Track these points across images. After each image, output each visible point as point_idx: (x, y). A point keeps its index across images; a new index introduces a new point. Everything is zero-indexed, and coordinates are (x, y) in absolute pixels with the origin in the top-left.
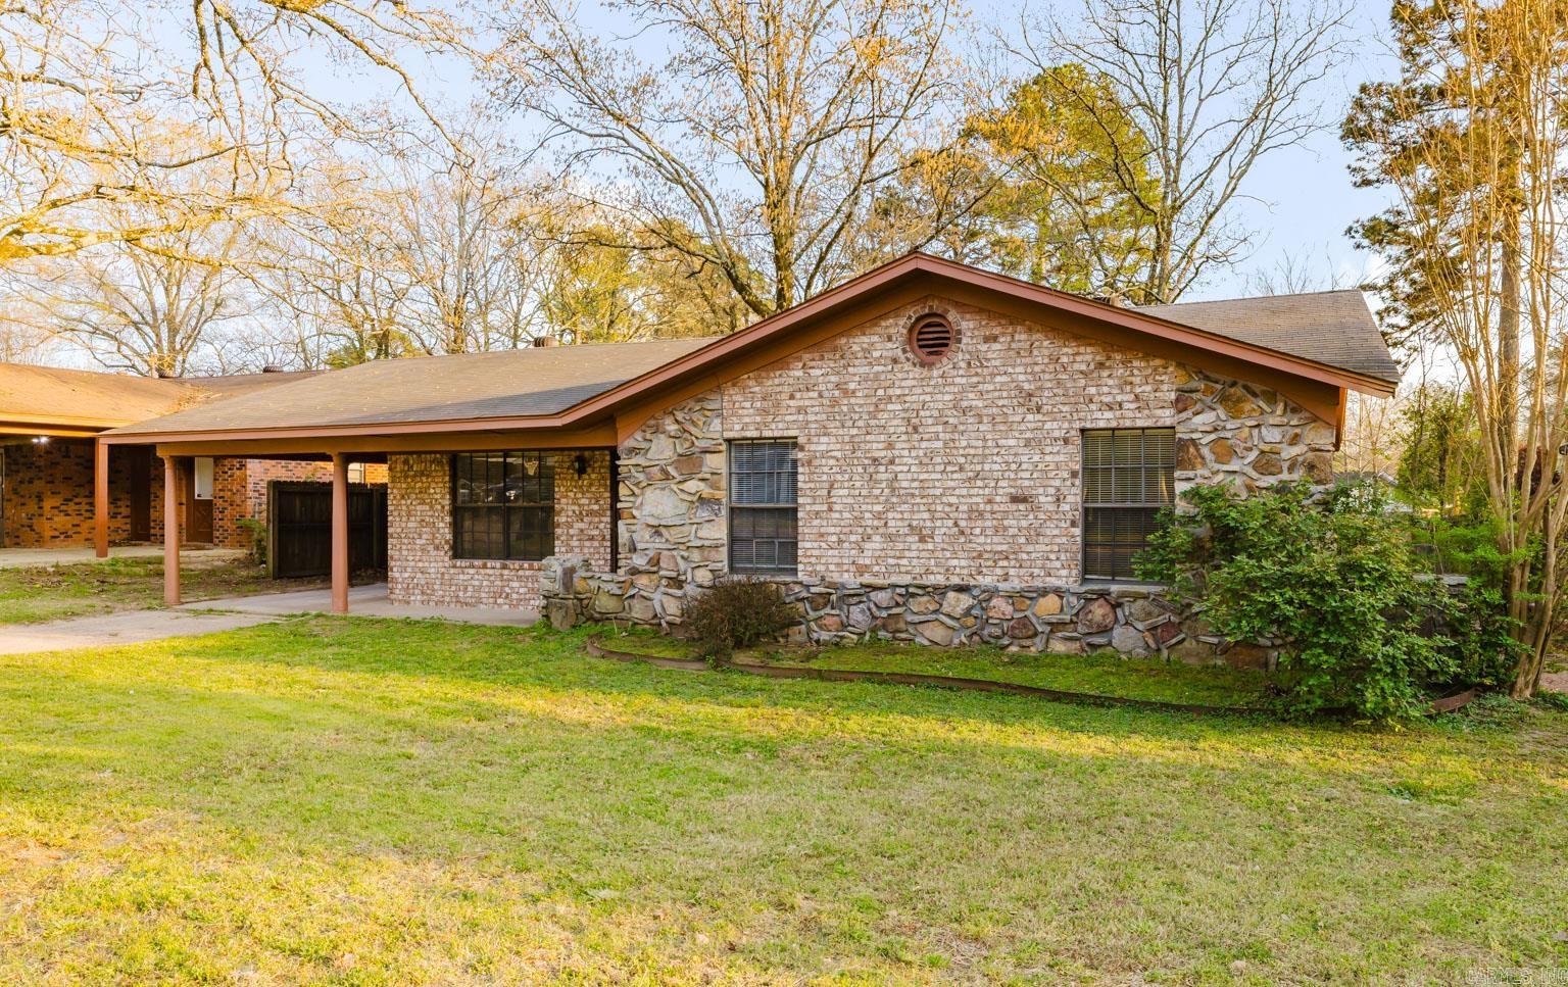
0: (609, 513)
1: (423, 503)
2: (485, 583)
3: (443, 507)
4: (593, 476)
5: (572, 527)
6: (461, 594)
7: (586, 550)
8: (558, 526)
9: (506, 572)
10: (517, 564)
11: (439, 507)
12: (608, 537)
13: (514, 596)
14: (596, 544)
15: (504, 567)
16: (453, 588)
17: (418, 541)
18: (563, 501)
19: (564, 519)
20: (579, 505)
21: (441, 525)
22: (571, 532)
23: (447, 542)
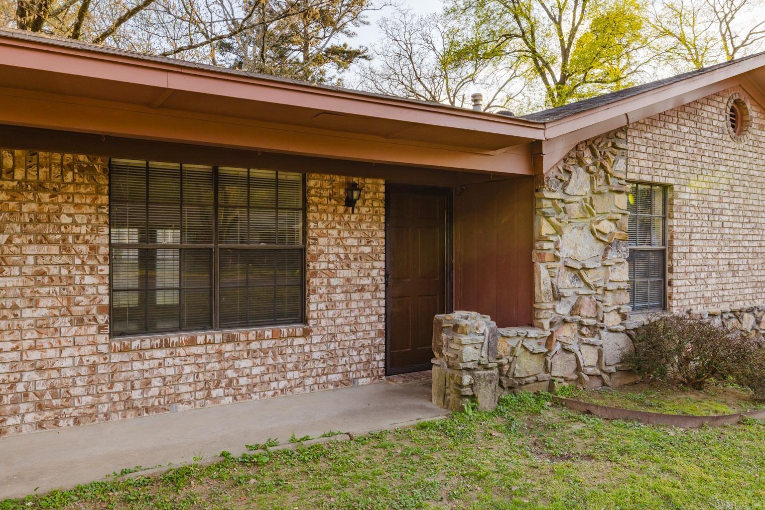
0: (383, 257)
1: (43, 240)
2: (187, 369)
3: (94, 249)
4: (364, 210)
5: (334, 276)
6: (136, 395)
7: (354, 305)
8: (315, 274)
9: (229, 347)
10: (252, 333)
11: (84, 249)
12: (382, 286)
13: (243, 381)
14: (367, 296)
15: (230, 339)
16: (118, 387)
17: (27, 313)
18: (322, 241)
19: (323, 266)
20: (345, 247)
21: (88, 280)
22: (334, 281)
23: (101, 310)
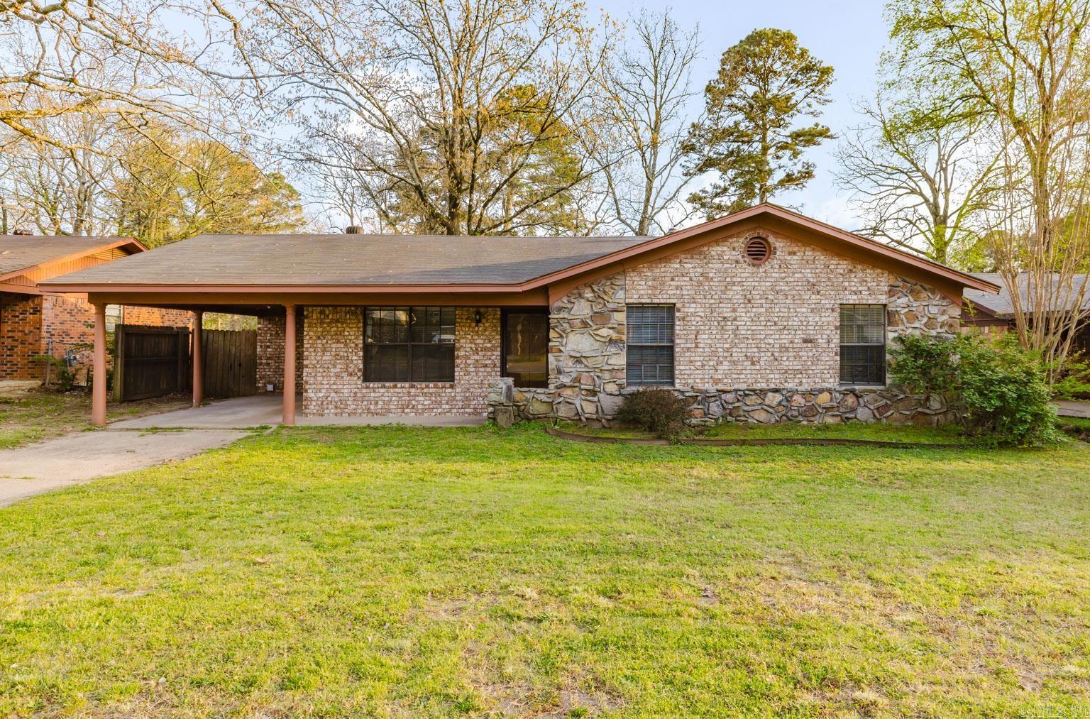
0: (499, 349)
1: (338, 342)
2: (394, 398)
3: (357, 345)
4: (487, 325)
5: (469, 359)
6: (372, 407)
7: (480, 374)
8: (458, 358)
9: (413, 390)
10: (424, 385)
11: (353, 345)
12: (498, 365)
13: (420, 407)
14: (489, 369)
15: (412, 387)
16: (365, 403)
17: (332, 370)
18: (462, 341)
19: (463, 353)
20: (476, 344)
21: (354, 358)
22: (469, 362)
23: (359, 370)
